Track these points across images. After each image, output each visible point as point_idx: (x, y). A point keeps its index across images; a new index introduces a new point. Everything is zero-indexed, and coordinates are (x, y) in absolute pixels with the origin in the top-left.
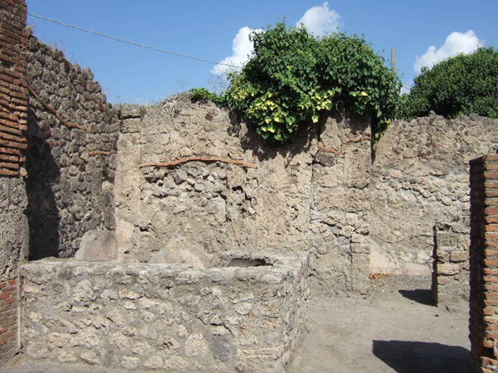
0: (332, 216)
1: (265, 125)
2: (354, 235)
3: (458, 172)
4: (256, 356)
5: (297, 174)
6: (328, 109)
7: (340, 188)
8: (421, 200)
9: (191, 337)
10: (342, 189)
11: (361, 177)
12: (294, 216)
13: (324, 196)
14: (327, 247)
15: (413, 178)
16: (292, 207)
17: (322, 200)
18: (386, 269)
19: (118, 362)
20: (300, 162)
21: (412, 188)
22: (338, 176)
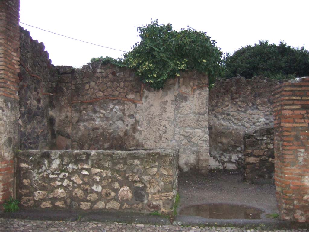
0: (187, 131)
1: (148, 78)
2: (200, 142)
3: (253, 109)
4: (160, 198)
5: (166, 107)
6: (184, 69)
7: (191, 115)
8: (233, 125)
9: (122, 189)
10: (192, 116)
11: (203, 108)
12: (164, 131)
13: (182, 119)
14: (184, 149)
15: (228, 112)
16: (164, 126)
17: (181, 122)
18: (214, 166)
19: (78, 206)
20: (168, 100)
21: (227, 118)
22: (190, 108)
